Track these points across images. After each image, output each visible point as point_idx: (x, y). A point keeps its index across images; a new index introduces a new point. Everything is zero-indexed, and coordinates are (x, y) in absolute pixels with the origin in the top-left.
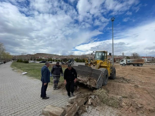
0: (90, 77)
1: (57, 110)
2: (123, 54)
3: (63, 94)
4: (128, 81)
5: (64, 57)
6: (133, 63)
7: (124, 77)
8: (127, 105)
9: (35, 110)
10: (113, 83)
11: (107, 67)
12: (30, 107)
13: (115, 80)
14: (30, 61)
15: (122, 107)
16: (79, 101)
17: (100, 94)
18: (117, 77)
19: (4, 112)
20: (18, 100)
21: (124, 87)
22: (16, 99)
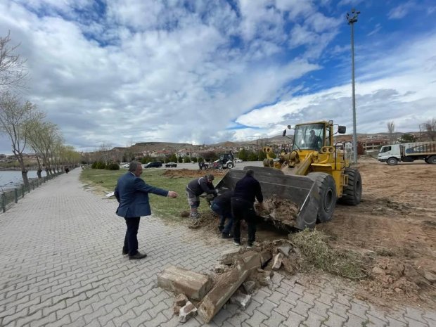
0: (280, 198)
1: (191, 278)
2: (391, 127)
3: (207, 244)
4: (403, 210)
5: (206, 148)
6: (425, 154)
7: (390, 199)
8: (387, 274)
9: (142, 277)
10: (352, 215)
11: (333, 168)
12: (129, 269)
13: (359, 207)
14: (121, 163)
15: (372, 279)
16: (247, 259)
17: (308, 241)
18: (366, 199)
19: (76, 278)
20: (103, 255)
21: (386, 227)
22: (99, 253)
